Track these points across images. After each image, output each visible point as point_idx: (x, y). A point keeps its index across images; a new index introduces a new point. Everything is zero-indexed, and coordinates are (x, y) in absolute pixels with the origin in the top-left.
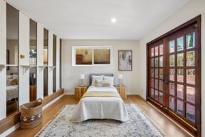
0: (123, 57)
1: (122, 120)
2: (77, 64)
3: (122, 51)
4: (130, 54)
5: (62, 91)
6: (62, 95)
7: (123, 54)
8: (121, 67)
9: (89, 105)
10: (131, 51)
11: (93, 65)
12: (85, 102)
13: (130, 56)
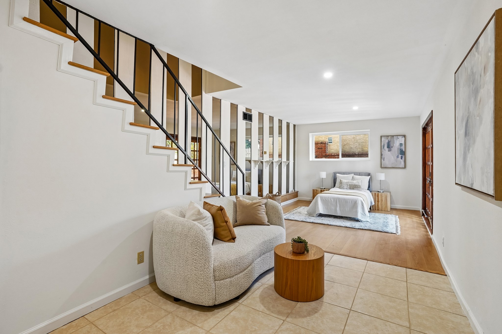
0: (389, 147)
1: (359, 217)
2: (316, 157)
3: (387, 136)
4: (402, 140)
5: (296, 194)
6: (295, 199)
8: (386, 163)
9: (325, 201)
10: (404, 136)
11: (341, 158)
12: (321, 197)
13: (401, 144)
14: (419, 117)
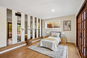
0: (66, 24)
3: (65, 21)
4: (70, 22)
5: (42, 37)
7: (65, 23)
8: (65, 29)
10: (70, 21)
11: (53, 28)
13: (69, 24)
14: (75, 15)
